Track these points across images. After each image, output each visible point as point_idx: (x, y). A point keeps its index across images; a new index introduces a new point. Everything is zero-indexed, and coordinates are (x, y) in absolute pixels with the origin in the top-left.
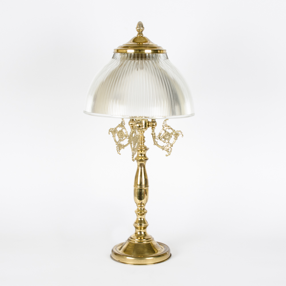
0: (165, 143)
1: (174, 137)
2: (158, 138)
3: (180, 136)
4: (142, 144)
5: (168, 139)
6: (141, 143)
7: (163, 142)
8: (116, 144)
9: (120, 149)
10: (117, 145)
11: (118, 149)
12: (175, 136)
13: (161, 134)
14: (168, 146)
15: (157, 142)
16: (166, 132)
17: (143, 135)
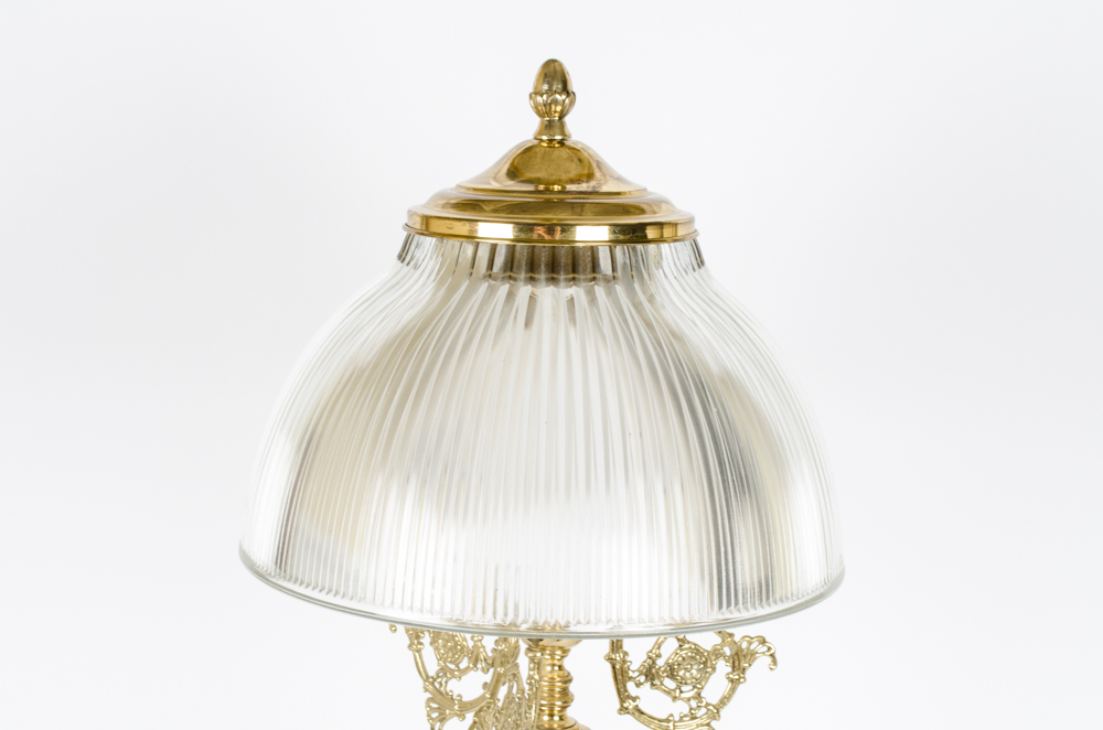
0: (679, 702)
1: (730, 670)
2: (642, 678)
3: (762, 662)
4: (556, 718)
5: (698, 684)
6: (552, 710)
7: (669, 699)
8: (426, 690)
9: (443, 720)
10: (428, 695)
11: (435, 715)
12: (734, 667)
13: (659, 656)
14: (694, 718)
15: (634, 699)
16: (687, 646)
17: (560, 667)
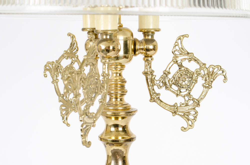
0: (180, 97)
1: (204, 82)
2: (161, 84)
3: (220, 78)
4: (119, 100)
5: (189, 88)
6: (116, 95)
7: (175, 95)
8: (60, 101)
9: (67, 114)
10: (61, 103)
11: (64, 112)
12: (206, 80)
13: (169, 73)
14: (187, 105)
15: (158, 94)
16: (183, 69)
17: (120, 75)
